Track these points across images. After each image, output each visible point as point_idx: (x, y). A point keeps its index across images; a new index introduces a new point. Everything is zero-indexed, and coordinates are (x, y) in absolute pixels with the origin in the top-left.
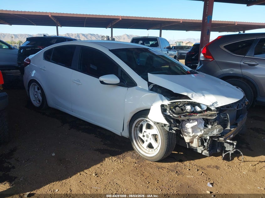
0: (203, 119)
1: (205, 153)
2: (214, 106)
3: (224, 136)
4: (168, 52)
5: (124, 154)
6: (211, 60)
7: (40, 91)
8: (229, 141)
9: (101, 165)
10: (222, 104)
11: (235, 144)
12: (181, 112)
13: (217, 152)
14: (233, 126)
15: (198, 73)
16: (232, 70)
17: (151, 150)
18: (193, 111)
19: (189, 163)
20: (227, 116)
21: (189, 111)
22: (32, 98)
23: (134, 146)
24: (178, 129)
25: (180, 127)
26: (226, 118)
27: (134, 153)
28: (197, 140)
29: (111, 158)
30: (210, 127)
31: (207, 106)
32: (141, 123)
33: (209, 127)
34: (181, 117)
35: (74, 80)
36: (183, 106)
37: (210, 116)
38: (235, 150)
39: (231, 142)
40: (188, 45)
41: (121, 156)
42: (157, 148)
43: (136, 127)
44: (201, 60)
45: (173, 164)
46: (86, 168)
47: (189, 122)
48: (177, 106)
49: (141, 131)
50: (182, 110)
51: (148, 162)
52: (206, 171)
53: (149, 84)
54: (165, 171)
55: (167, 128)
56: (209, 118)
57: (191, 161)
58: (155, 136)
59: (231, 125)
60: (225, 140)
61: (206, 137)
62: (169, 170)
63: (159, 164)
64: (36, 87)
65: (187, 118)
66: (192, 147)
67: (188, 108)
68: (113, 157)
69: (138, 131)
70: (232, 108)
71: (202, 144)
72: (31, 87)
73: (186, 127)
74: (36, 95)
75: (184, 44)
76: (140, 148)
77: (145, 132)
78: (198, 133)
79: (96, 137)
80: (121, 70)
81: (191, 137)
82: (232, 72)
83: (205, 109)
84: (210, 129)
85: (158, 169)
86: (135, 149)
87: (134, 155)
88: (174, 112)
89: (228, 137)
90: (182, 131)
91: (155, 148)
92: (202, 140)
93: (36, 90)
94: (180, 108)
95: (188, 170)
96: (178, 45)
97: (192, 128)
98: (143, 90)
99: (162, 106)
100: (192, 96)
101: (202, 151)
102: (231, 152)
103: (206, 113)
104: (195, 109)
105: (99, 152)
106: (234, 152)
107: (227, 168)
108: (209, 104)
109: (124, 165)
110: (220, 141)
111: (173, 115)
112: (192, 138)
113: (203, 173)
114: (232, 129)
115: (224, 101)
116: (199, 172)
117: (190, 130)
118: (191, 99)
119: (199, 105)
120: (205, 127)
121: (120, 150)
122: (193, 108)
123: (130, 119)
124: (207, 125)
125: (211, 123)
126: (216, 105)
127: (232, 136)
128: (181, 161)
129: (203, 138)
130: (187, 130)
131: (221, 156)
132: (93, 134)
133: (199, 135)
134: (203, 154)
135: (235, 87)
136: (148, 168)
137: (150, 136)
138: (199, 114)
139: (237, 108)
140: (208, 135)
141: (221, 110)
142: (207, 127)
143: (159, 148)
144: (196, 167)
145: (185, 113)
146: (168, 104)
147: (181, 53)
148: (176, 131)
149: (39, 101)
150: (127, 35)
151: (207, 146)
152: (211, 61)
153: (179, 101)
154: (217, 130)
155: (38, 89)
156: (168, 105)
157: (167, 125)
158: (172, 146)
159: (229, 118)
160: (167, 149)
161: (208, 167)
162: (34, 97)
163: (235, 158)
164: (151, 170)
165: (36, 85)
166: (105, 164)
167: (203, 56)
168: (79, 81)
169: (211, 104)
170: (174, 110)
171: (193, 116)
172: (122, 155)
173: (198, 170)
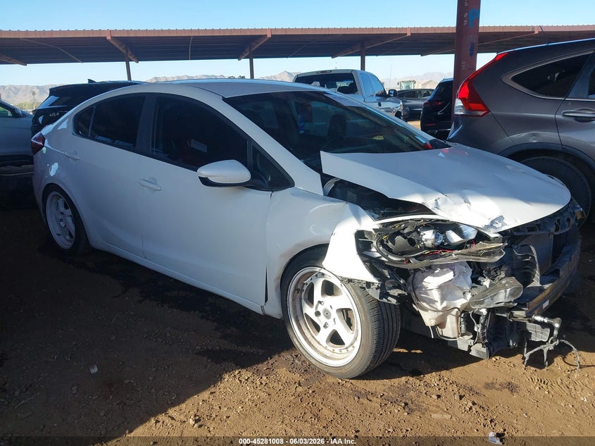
0: (469, 263)
1: (478, 352)
2: (495, 228)
3: (525, 305)
4: (380, 105)
5: (271, 362)
6: (481, 113)
7: (69, 212)
8: (539, 318)
9: (212, 393)
10: (516, 221)
11: (557, 325)
12: (409, 247)
13: (509, 346)
14: (548, 278)
15: (450, 147)
16: (534, 135)
17: (337, 348)
18: (442, 244)
19: (438, 378)
20: (532, 252)
21: (429, 244)
22: (54, 228)
23: (295, 340)
24: (404, 292)
25: (410, 288)
26: (527, 256)
27: (297, 356)
28: (454, 319)
29: (237, 372)
30: (487, 282)
31: (476, 228)
32: (308, 281)
33: (485, 284)
34: (409, 262)
35: (144, 180)
36: (414, 231)
37: (486, 255)
38: (557, 343)
39: (546, 320)
40: (428, 87)
41: (263, 367)
42: (352, 344)
43: (298, 290)
44: (458, 115)
45: (396, 381)
46: (173, 405)
47: (433, 274)
48: (398, 233)
49: (310, 300)
50: (412, 242)
51: (330, 380)
52: (482, 398)
53: (325, 178)
54: (376, 402)
55: (375, 293)
56: (483, 260)
57: (443, 373)
58: (346, 314)
59: (542, 275)
60: (529, 315)
61: (478, 311)
62: (387, 401)
63: (361, 384)
64: (61, 202)
65: (426, 262)
66: (442, 336)
67: (428, 236)
68: (243, 372)
69: (303, 301)
70: (542, 230)
71: (470, 329)
72: (48, 201)
73: (423, 287)
74: (61, 220)
75: (418, 86)
76: (310, 343)
77: (320, 302)
78: (457, 301)
79: (202, 317)
80: (253, 147)
81: (439, 311)
82: (534, 139)
83: (473, 236)
84: (487, 289)
85: (356, 398)
86: (299, 346)
87: (296, 361)
88: (390, 250)
89: (535, 309)
90: (414, 298)
91: (346, 345)
92: (468, 319)
93: (62, 209)
94: (405, 238)
95: (436, 397)
96: (404, 88)
97: (440, 288)
98: (309, 195)
99: (360, 235)
100: (437, 204)
101: (470, 347)
102: (547, 349)
103: (475, 248)
104: (446, 239)
105: (208, 358)
106: (555, 346)
107: (537, 388)
108: (481, 223)
109: (271, 391)
110: (515, 320)
111: (390, 256)
112: (442, 315)
113: (474, 404)
114: (546, 286)
115: (520, 213)
116: (464, 401)
117: (436, 295)
118: (434, 214)
119: (456, 227)
120: (474, 285)
121: (261, 352)
122: (441, 236)
123: (281, 271)
124: (479, 279)
125: (489, 272)
126: (500, 224)
127: (546, 304)
128: (416, 373)
129: (471, 313)
130: (427, 294)
131: (519, 356)
132: (197, 312)
133: (459, 307)
134: (473, 353)
135: (545, 176)
136: (332, 397)
137: (334, 314)
138: (456, 252)
139: (557, 230)
140: (482, 306)
141: (513, 237)
142: (479, 283)
143: (357, 344)
144: (456, 390)
145: (421, 249)
146: (374, 229)
147: (412, 107)
148: (399, 298)
149: (70, 235)
150: (289, 73)
151: (483, 334)
152: (482, 116)
153: (402, 221)
154: (506, 292)
155: (66, 207)
156: (373, 232)
157: (373, 283)
158: (390, 338)
159: (536, 257)
160: (377, 347)
161: (489, 386)
162: (58, 225)
163: (555, 360)
164: (339, 403)
165: (60, 198)
166: (222, 390)
167: (462, 105)
168: (153, 181)
169: (488, 223)
170: (390, 244)
171: (441, 256)
172: (265, 363)
173: (461, 397)
